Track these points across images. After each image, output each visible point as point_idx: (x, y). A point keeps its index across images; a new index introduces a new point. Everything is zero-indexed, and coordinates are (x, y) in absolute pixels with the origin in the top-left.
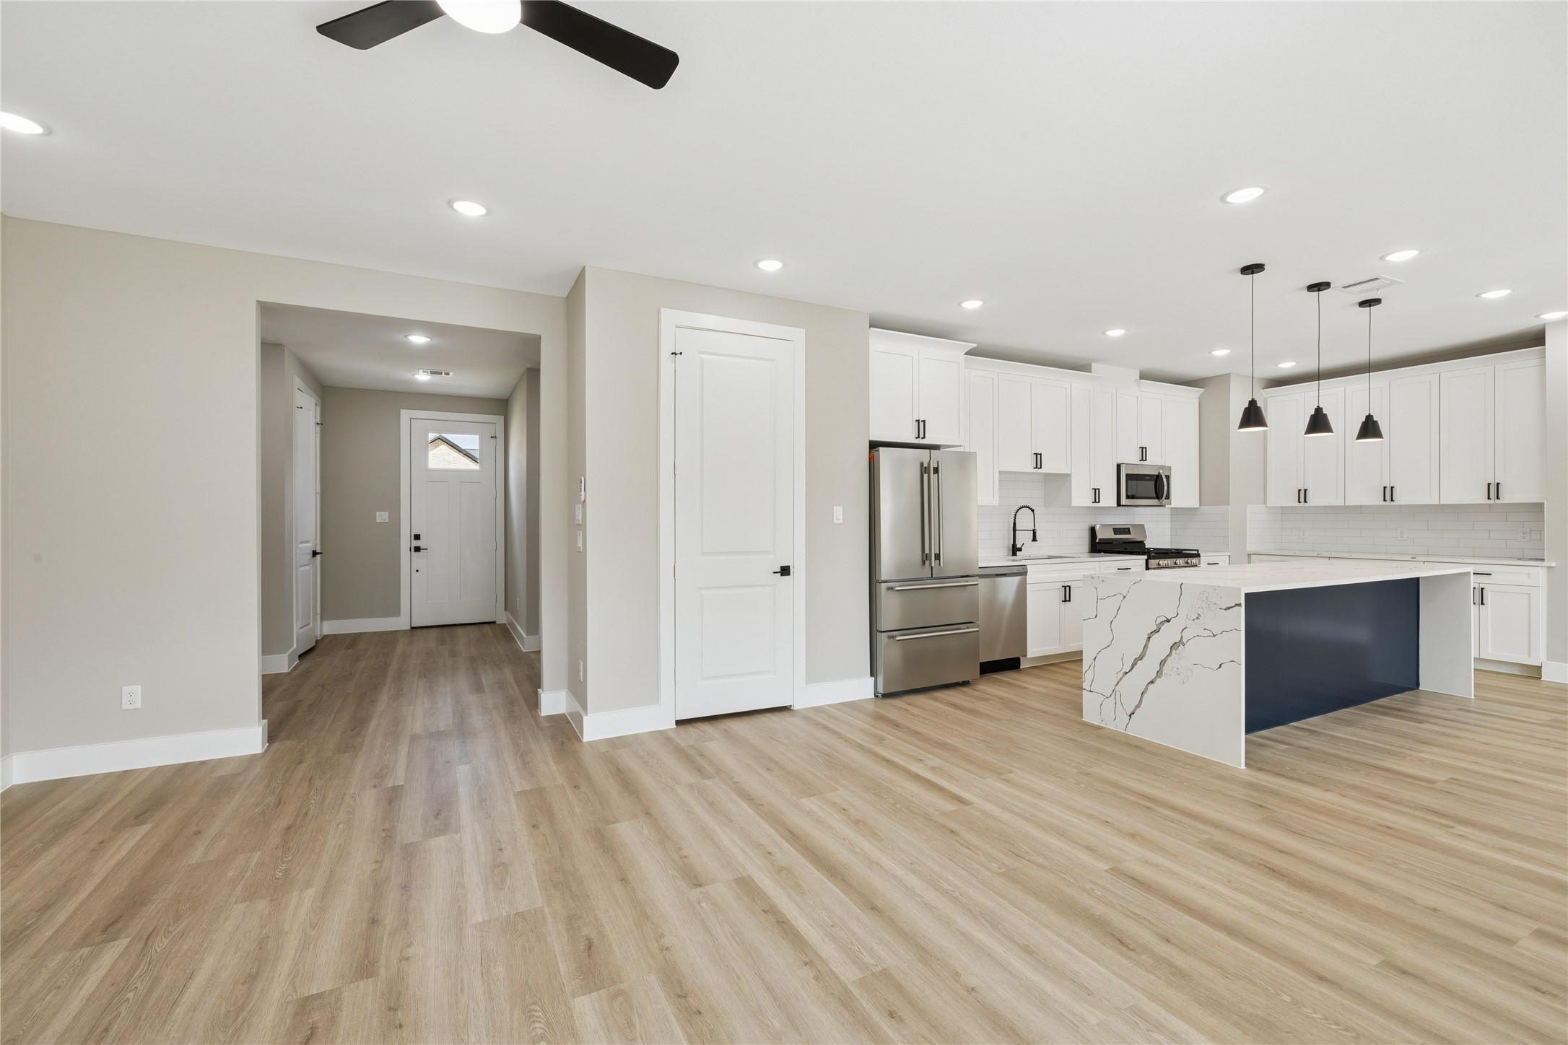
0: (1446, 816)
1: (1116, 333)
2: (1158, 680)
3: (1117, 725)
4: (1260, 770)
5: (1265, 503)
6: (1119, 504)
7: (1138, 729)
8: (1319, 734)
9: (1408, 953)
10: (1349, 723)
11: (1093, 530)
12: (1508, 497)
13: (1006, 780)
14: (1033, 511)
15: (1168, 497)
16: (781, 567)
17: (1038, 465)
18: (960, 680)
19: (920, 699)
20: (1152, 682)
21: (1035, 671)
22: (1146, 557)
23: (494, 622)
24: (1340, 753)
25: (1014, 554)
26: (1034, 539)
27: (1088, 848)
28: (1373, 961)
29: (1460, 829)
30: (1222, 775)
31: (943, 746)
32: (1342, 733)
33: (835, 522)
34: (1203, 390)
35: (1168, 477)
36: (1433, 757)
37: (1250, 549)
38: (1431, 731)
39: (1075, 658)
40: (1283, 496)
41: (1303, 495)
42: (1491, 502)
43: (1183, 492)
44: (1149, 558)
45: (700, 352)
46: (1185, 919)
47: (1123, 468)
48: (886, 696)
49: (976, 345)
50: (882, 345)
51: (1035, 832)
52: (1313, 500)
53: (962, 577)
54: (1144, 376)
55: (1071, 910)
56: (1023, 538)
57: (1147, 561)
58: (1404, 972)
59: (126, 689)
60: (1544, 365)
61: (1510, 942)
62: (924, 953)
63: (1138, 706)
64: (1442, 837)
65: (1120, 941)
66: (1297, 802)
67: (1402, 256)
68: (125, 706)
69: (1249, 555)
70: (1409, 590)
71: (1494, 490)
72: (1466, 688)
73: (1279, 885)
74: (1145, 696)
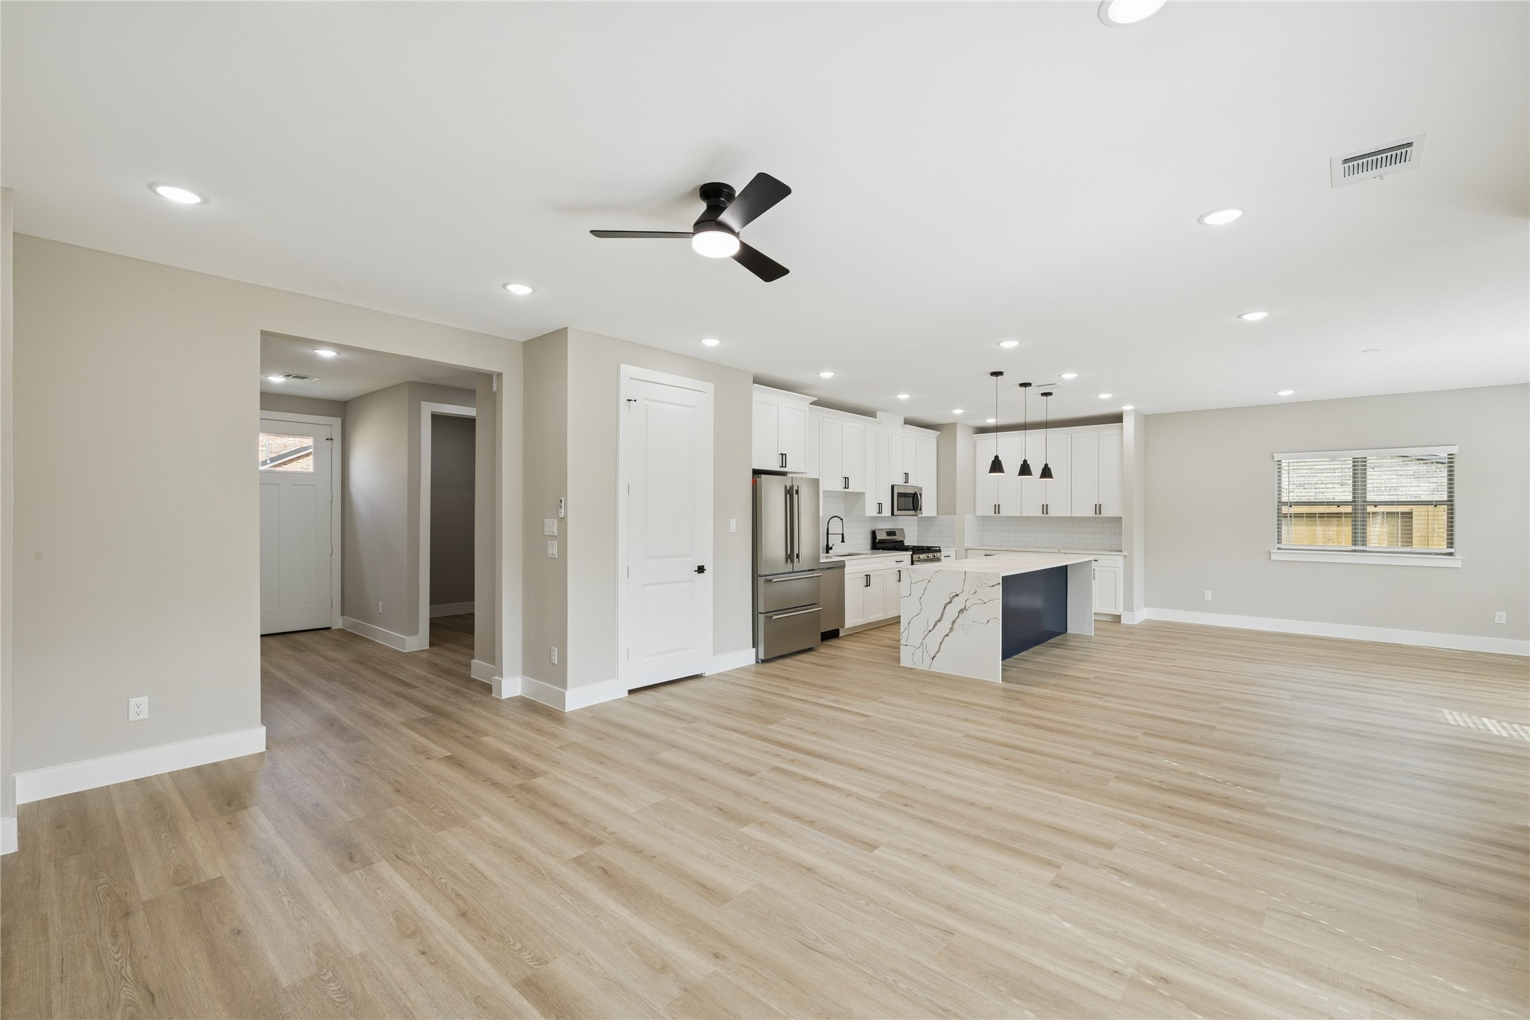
0: (1099, 694)
1: (903, 397)
2: (951, 634)
3: (924, 667)
4: (1009, 682)
5: (975, 513)
6: (893, 514)
7: (939, 667)
8: (1029, 661)
9: (1102, 748)
10: (1041, 654)
11: (874, 534)
12: (1105, 513)
13: (880, 702)
14: (842, 520)
15: (920, 510)
16: (698, 567)
17: (846, 487)
18: (807, 648)
19: (788, 661)
20: (947, 635)
21: (850, 638)
22: (911, 553)
23: (329, 628)
24: (1043, 670)
25: (827, 552)
26: (843, 541)
27: (947, 728)
28: (1090, 752)
29: (1106, 698)
30: (992, 686)
31: (828, 688)
32: (1040, 659)
33: (731, 531)
34: (939, 433)
35: (920, 494)
36: (1086, 668)
37: (967, 545)
38: (1080, 655)
39: (896, 621)
40: (986, 510)
41: (997, 509)
42: (1097, 516)
43: (928, 506)
44: (913, 553)
45: (645, 399)
46: (1009, 750)
47: (895, 488)
48: (763, 661)
49: (816, 399)
50: (762, 395)
51: (916, 725)
52: (1004, 513)
53: (809, 570)
54: (908, 422)
55: (957, 755)
56: (835, 540)
57: (912, 555)
58: (1102, 755)
59: (133, 701)
60: (1122, 434)
61: (1136, 738)
62: (903, 782)
63: (937, 652)
64: (1099, 702)
65: (987, 763)
66: (1033, 695)
67: (1069, 376)
68: (133, 717)
69: (966, 550)
70: (1062, 572)
71: (1098, 508)
72: (1090, 630)
73: (1040, 731)
74: (942, 644)
